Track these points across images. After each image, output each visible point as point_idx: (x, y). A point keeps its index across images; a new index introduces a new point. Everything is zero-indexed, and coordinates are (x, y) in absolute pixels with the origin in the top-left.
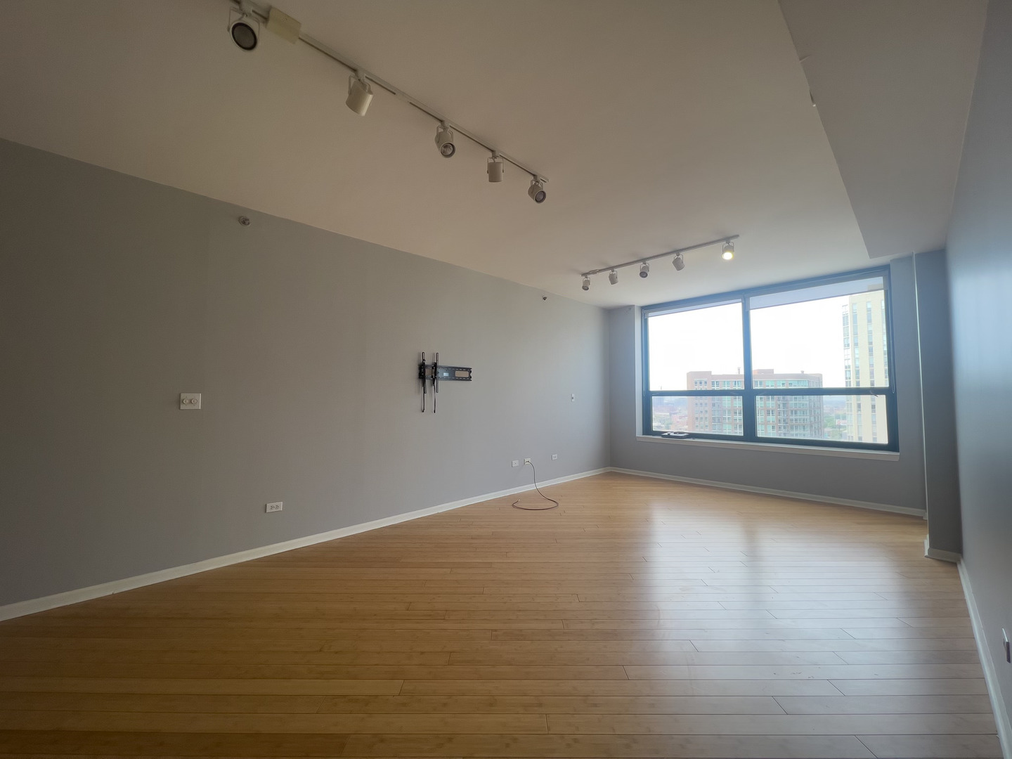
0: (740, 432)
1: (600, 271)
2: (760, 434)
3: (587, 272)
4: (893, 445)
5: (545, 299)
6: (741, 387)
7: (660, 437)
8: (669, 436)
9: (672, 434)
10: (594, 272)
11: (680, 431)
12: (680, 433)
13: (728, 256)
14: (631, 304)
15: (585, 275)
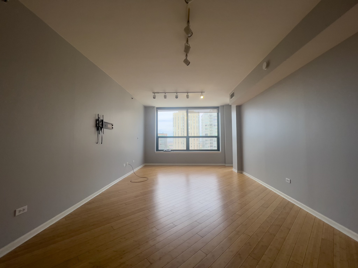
0: (185, 149)
1: (161, 93)
2: (190, 149)
3: (156, 92)
4: (218, 150)
5: (132, 98)
6: (186, 135)
7: (163, 152)
8: (166, 151)
9: (166, 150)
10: (158, 93)
11: (169, 149)
12: (168, 150)
13: (202, 97)
14: (154, 106)
15: (154, 93)
